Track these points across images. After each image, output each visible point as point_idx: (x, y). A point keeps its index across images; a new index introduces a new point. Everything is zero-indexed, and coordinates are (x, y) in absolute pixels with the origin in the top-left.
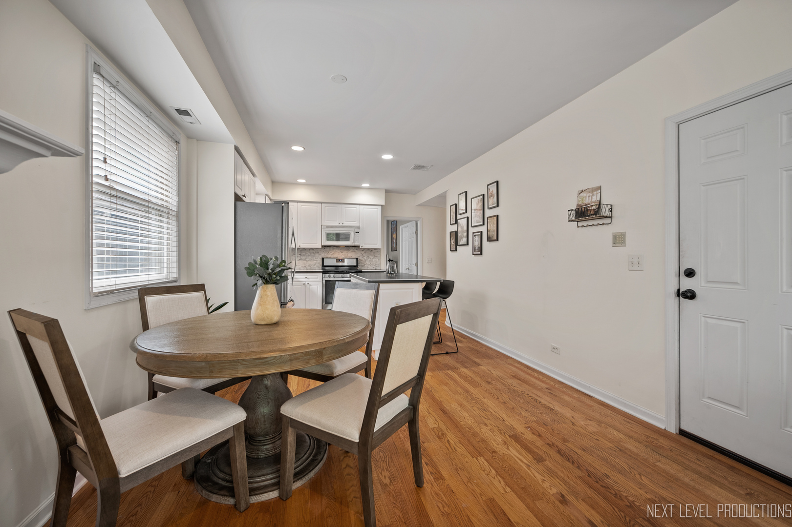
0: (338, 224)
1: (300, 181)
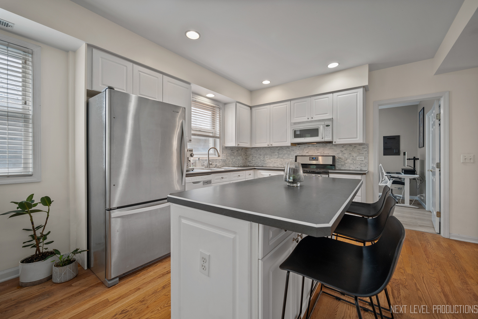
0: (307, 120)
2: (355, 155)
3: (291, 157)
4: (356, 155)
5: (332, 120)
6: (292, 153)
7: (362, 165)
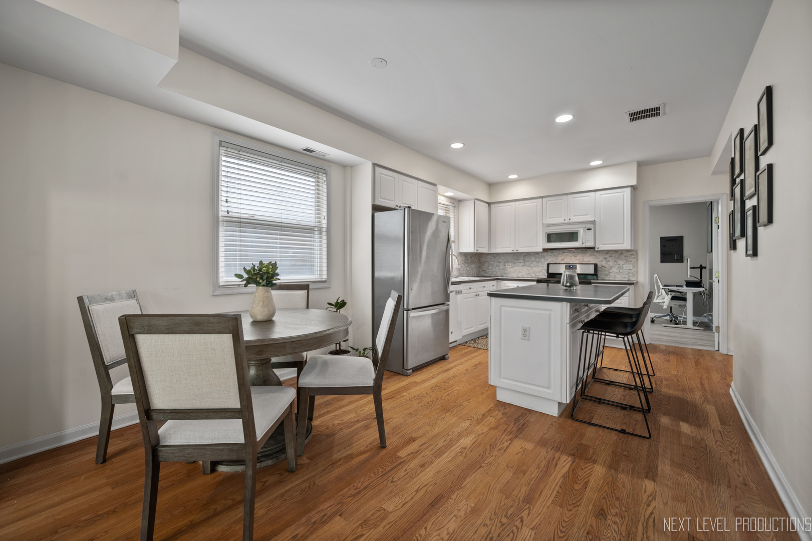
0: (563, 221)
1: (513, 177)
2: (621, 263)
3: (542, 265)
4: (623, 263)
5: (594, 222)
6: (543, 260)
7: (630, 275)
